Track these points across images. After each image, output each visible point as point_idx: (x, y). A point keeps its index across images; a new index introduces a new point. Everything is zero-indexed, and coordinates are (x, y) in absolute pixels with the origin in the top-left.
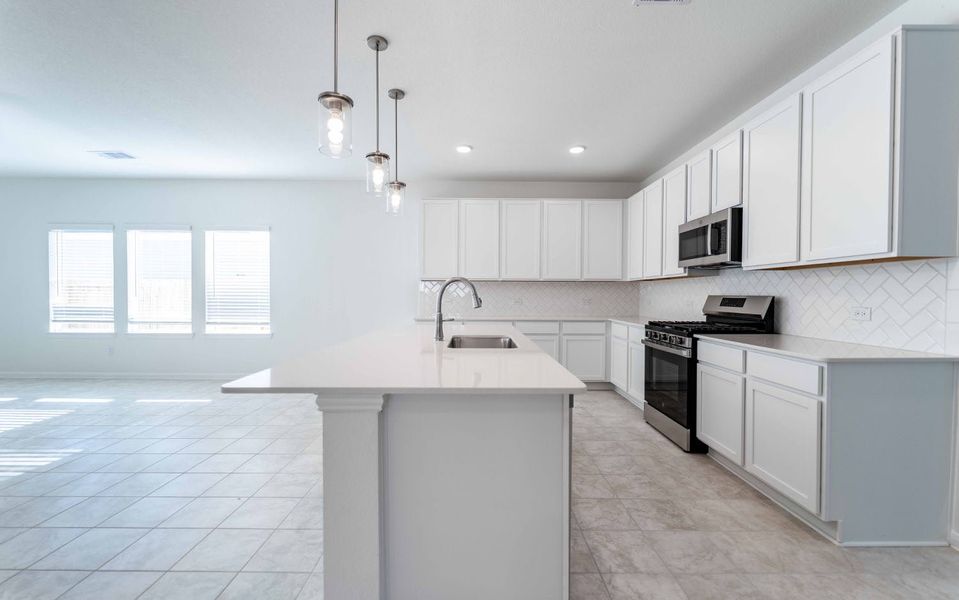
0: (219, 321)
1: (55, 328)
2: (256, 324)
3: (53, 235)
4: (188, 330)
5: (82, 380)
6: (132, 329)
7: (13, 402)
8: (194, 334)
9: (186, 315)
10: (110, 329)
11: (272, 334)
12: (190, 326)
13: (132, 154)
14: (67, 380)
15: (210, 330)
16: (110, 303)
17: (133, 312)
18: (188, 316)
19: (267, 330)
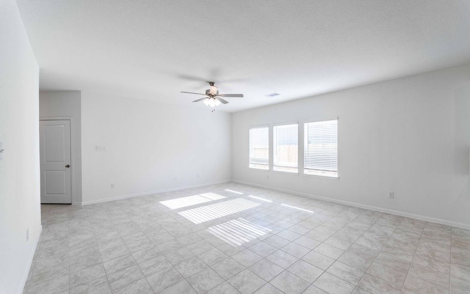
0: (310, 168)
1: (251, 166)
2: (329, 171)
3: (250, 130)
4: (296, 171)
5: (258, 188)
6: (275, 169)
7: (242, 195)
8: (299, 173)
9: (295, 164)
10: (267, 168)
11: (339, 178)
12: (297, 169)
13: (278, 93)
14: (254, 187)
15: (306, 172)
16: (267, 157)
17: (275, 162)
18: (296, 164)
19: (336, 175)
